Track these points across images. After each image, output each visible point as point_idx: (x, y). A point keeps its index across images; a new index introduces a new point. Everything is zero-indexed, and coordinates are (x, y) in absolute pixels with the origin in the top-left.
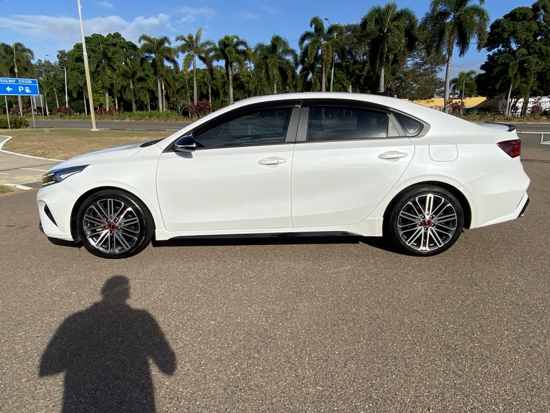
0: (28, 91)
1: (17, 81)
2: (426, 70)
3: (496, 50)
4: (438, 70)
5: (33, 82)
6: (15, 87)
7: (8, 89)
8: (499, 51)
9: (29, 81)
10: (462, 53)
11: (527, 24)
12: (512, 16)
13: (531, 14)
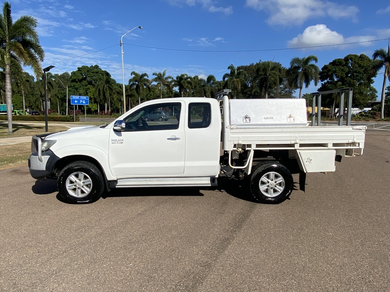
0: (84, 102)
1: (80, 98)
2: (286, 91)
3: (326, 81)
4: (293, 92)
5: (87, 98)
6: (79, 100)
7: (76, 102)
8: (328, 82)
9: (85, 98)
10: (307, 86)
11: (342, 68)
12: (334, 63)
13: (344, 63)
